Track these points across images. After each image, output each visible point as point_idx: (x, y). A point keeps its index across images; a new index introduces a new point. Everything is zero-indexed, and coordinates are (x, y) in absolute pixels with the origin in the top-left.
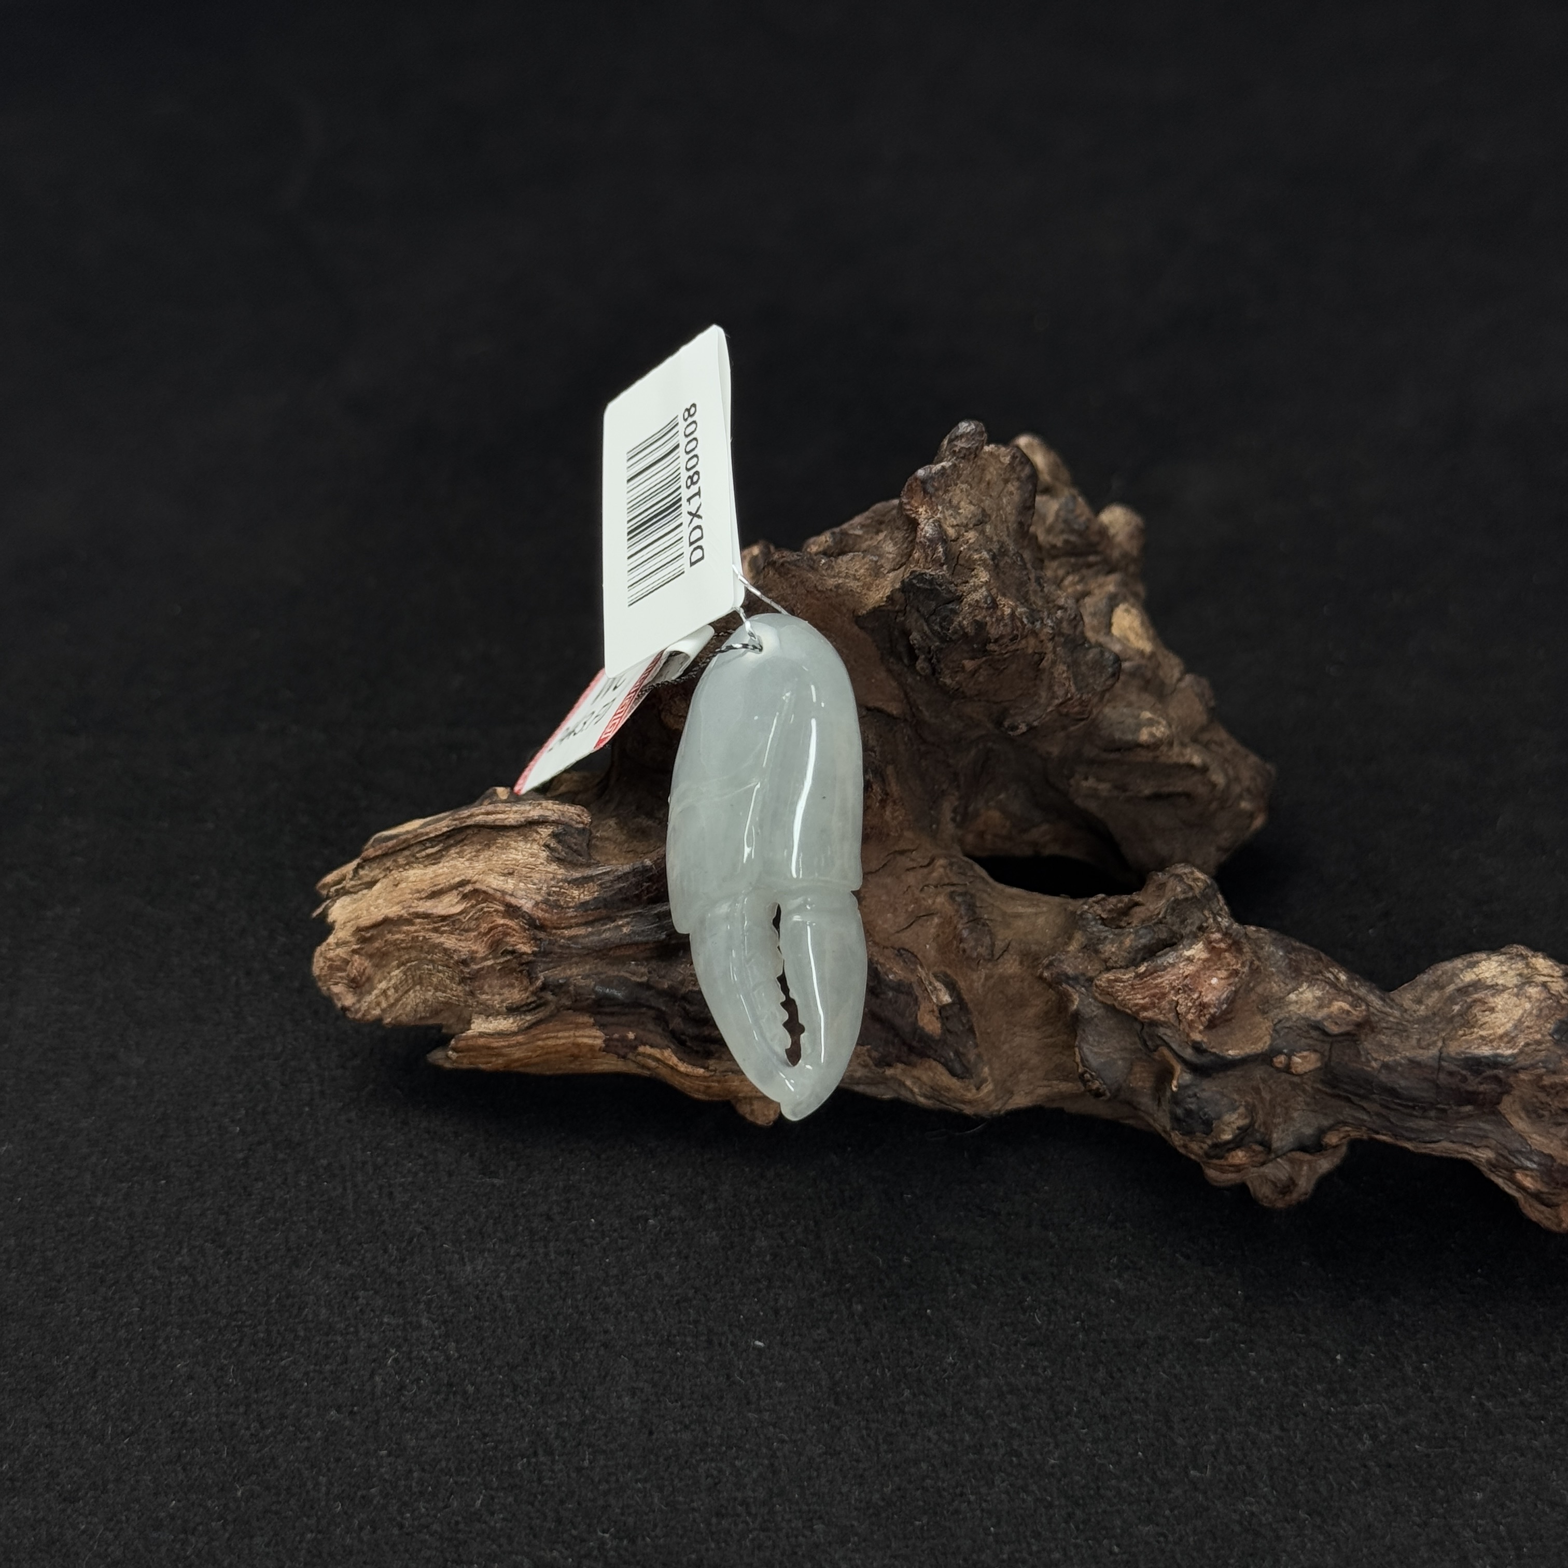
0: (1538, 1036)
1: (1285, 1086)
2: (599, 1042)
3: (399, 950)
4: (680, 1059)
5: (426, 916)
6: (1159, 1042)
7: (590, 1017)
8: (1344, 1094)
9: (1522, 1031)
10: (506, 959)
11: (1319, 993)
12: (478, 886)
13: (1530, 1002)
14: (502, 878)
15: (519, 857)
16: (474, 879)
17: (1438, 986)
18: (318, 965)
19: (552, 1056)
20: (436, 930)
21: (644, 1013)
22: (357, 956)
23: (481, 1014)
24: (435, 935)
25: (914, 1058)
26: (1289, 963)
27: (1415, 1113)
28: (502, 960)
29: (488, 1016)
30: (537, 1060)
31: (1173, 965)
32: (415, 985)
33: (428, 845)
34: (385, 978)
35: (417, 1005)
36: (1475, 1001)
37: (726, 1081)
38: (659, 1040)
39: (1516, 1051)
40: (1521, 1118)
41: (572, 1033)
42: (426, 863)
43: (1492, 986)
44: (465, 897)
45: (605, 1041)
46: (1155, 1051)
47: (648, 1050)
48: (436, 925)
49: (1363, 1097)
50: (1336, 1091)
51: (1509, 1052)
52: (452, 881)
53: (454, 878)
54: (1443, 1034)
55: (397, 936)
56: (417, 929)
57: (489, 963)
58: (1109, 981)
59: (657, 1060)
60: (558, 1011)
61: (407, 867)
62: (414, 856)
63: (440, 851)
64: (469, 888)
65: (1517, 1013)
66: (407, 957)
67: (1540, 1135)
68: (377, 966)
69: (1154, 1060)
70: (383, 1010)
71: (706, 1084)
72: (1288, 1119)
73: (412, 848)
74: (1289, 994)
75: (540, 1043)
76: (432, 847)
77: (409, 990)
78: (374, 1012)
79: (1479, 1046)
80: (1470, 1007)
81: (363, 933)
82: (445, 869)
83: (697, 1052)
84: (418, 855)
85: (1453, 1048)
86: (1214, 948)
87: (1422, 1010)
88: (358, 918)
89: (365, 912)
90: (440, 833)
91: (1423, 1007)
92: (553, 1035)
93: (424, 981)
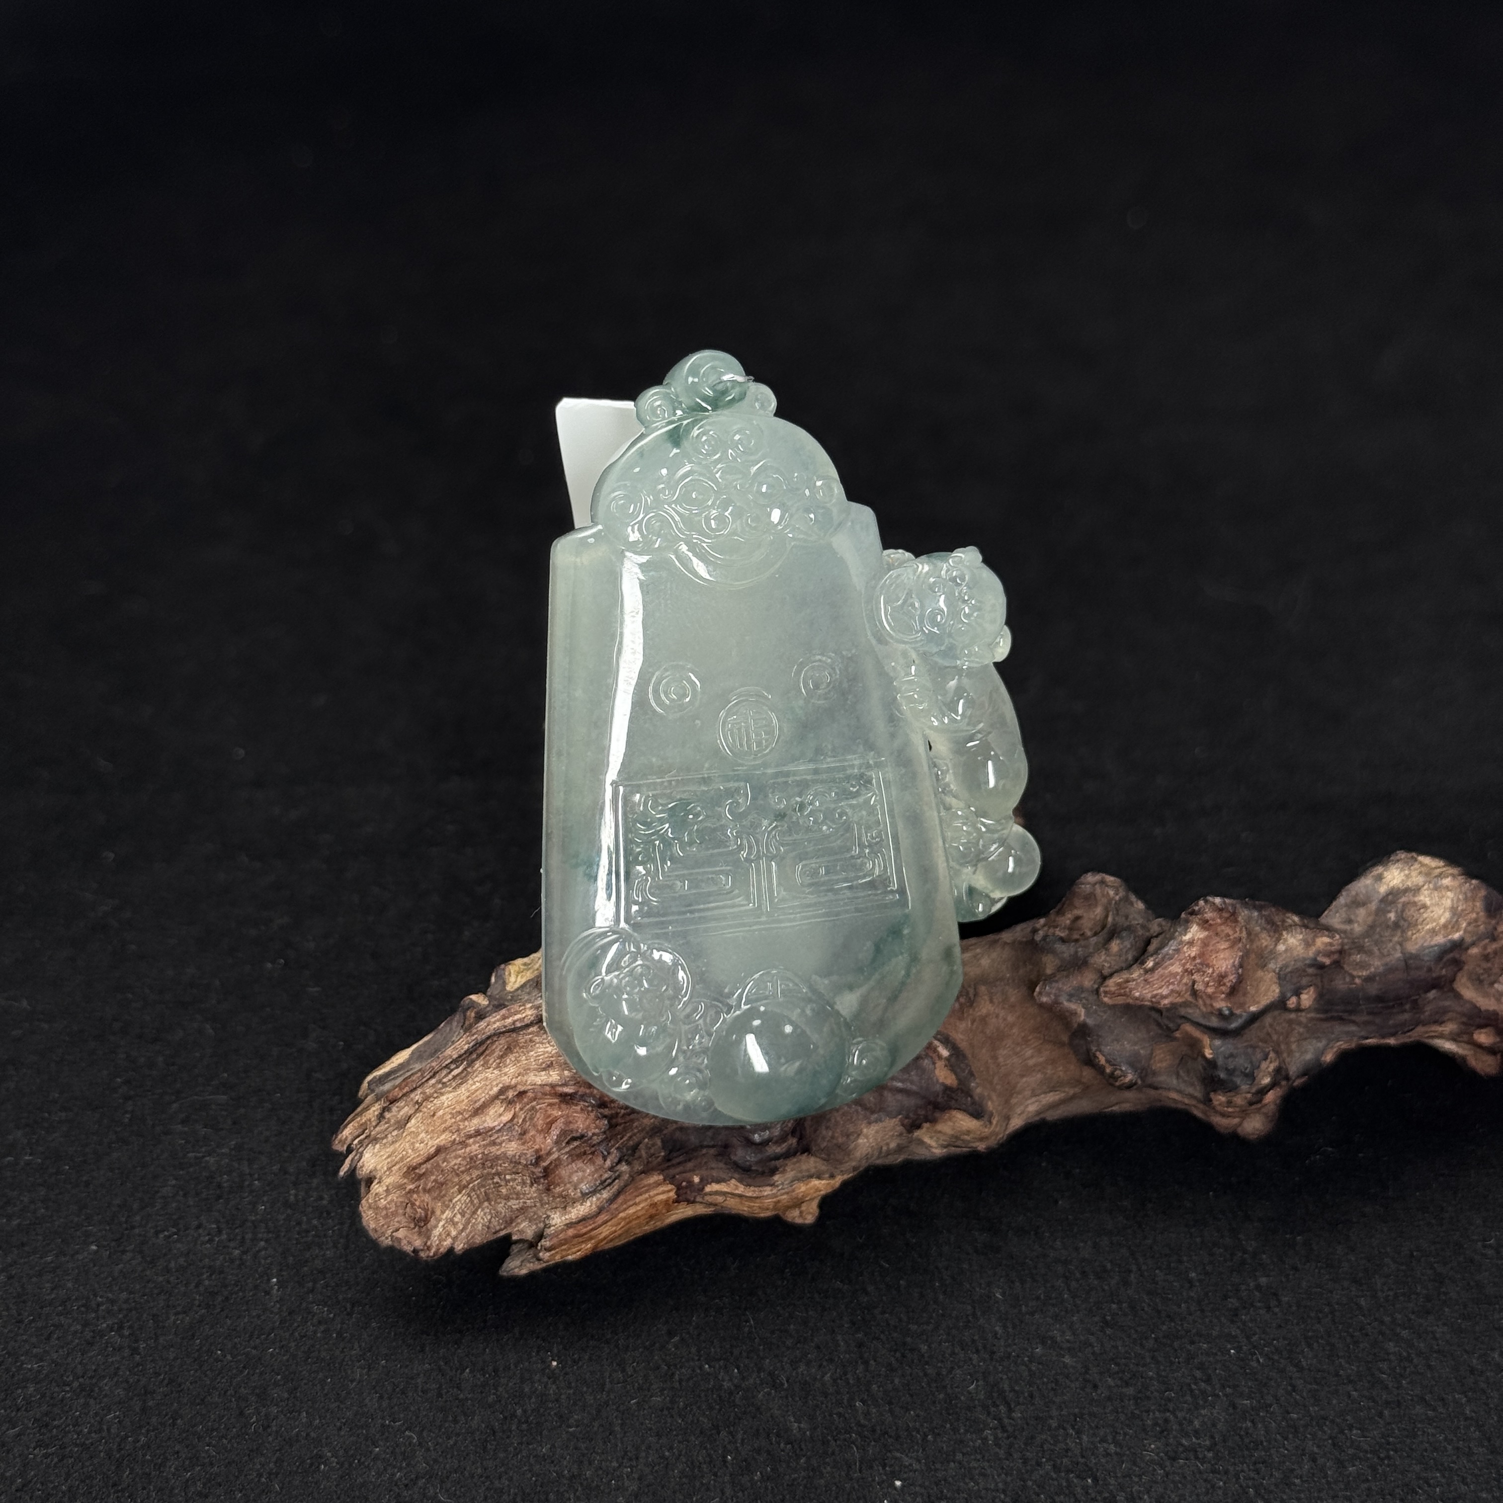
0: (1474, 915)
1: (1285, 1025)
2: (672, 1194)
3: (458, 1175)
4: (746, 1186)
5: (478, 1133)
6: (1179, 1021)
7: (659, 1174)
8: (1335, 1014)
9: (1460, 916)
10: (572, 1146)
11: (1301, 937)
12: (521, 1088)
13: (1450, 891)
14: (543, 1073)
15: (549, 1049)
16: (514, 1082)
17: (1357, 903)
18: (369, 1219)
19: (634, 1222)
20: (494, 1143)
21: (704, 1155)
22: (415, 1196)
23: (556, 1208)
24: (493, 1149)
25: (937, 1115)
26: (1266, 920)
27: (1395, 1011)
28: (567, 1149)
29: (565, 1208)
30: (620, 1232)
31: (1178, 951)
32: (481, 1203)
33: (453, 1066)
34: (448, 1207)
35: (490, 1221)
36: (1405, 905)
37: (793, 1191)
38: (723, 1175)
39: (1461, 933)
40: (1468, 988)
41: (647, 1195)
42: (454, 1084)
43: (1407, 890)
44: (510, 1103)
45: (676, 1193)
46: (1177, 1030)
47: (715, 1187)
48: (492, 1138)
49: (1351, 1012)
50: (1329, 1015)
51: (1456, 936)
52: (491, 1093)
53: (491, 1089)
54: (1396, 939)
55: (453, 1163)
56: (475, 1148)
57: (555, 1156)
58: (1119, 984)
59: (724, 1194)
60: (633, 1180)
61: (435, 1095)
62: (440, 1081)
63: (465, 1069)
64: (511, 1094)
65: (1448, 903)
66: (468, 1178)
67: (1483, 997)
68: (440, 1198)
69: (1175, 1039)
70: (455, 1239)
71: (774, 1200)
72: (1290, 1053)
73: (437, 1076)
74: (1276, 945)
75: (622, 1215)
76: (457, 1067)
77: (477, 1210)
78: (445, 1243)
79: (1432, 937)
80: (1403, 911)
81: (417, 1171)
82: (478, 1084)
83: (763, 1173)
84: (445, 1080)
85: (1412, 948)
86: (1211, 925)
87: (1357, 928)
88: (402, 1159)
89: (410, 1151)
90: (463, 1051)
91: (1356, 925)
92: (631, 1203)
93: (491, 1196)
